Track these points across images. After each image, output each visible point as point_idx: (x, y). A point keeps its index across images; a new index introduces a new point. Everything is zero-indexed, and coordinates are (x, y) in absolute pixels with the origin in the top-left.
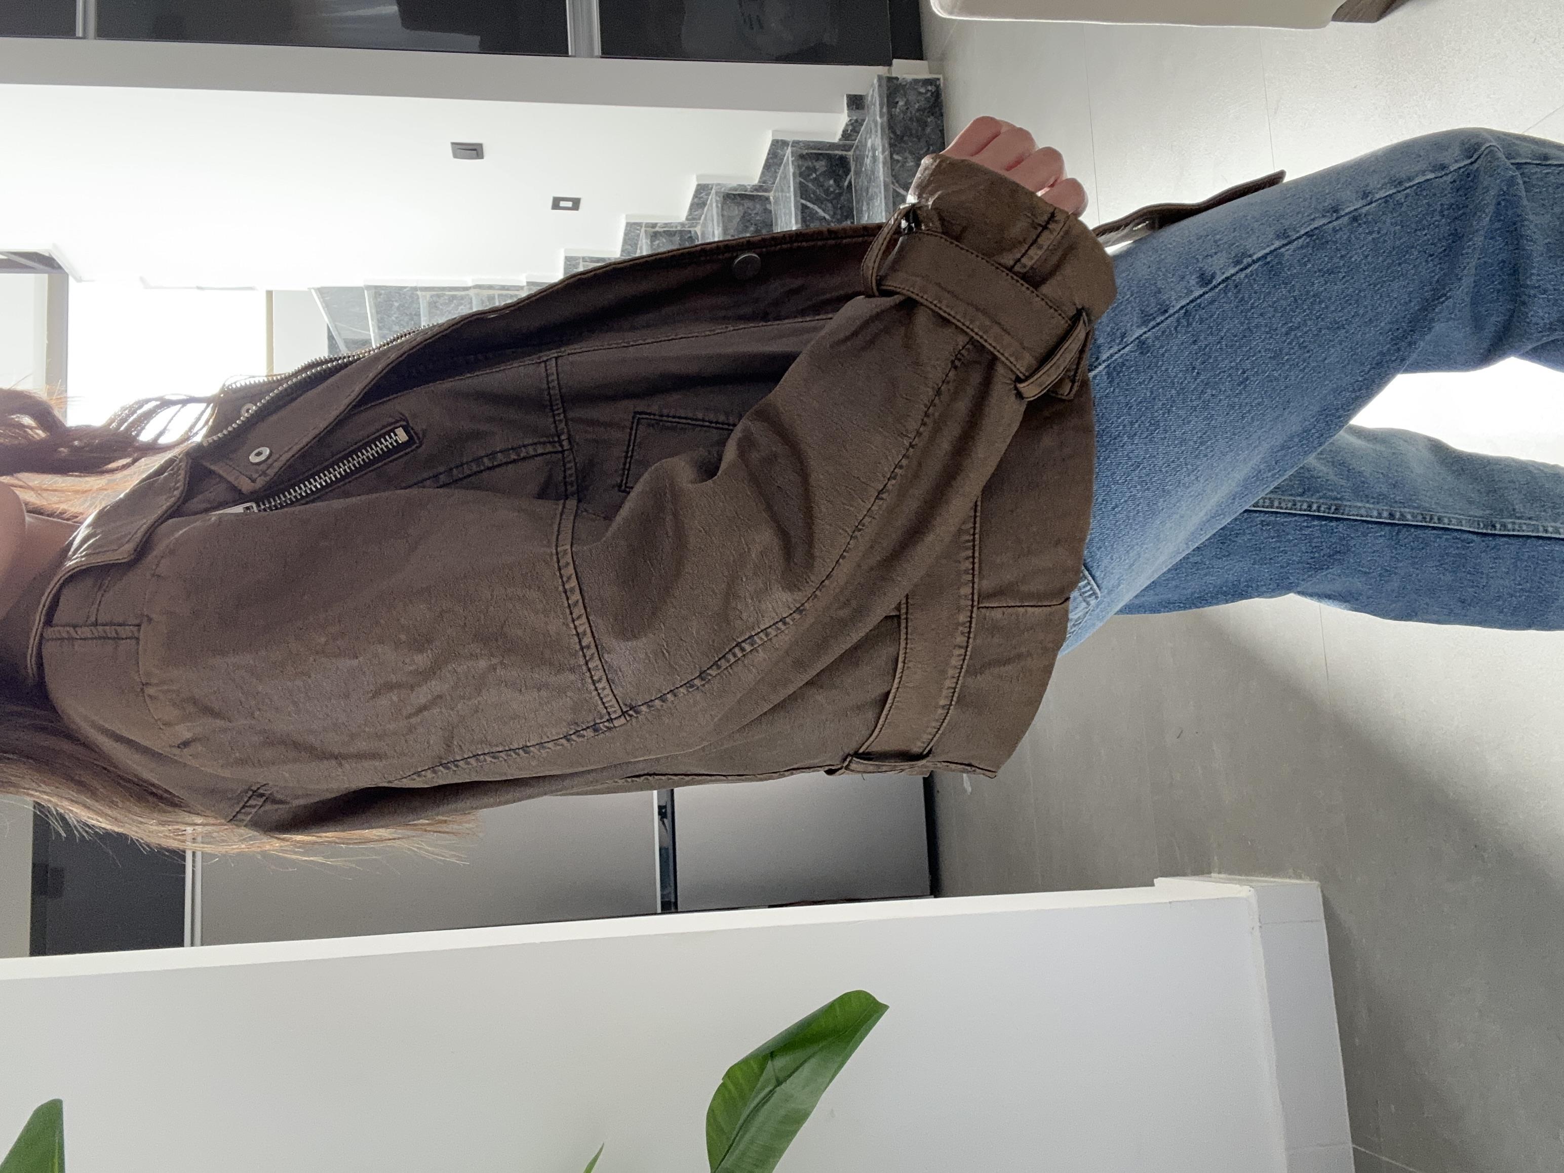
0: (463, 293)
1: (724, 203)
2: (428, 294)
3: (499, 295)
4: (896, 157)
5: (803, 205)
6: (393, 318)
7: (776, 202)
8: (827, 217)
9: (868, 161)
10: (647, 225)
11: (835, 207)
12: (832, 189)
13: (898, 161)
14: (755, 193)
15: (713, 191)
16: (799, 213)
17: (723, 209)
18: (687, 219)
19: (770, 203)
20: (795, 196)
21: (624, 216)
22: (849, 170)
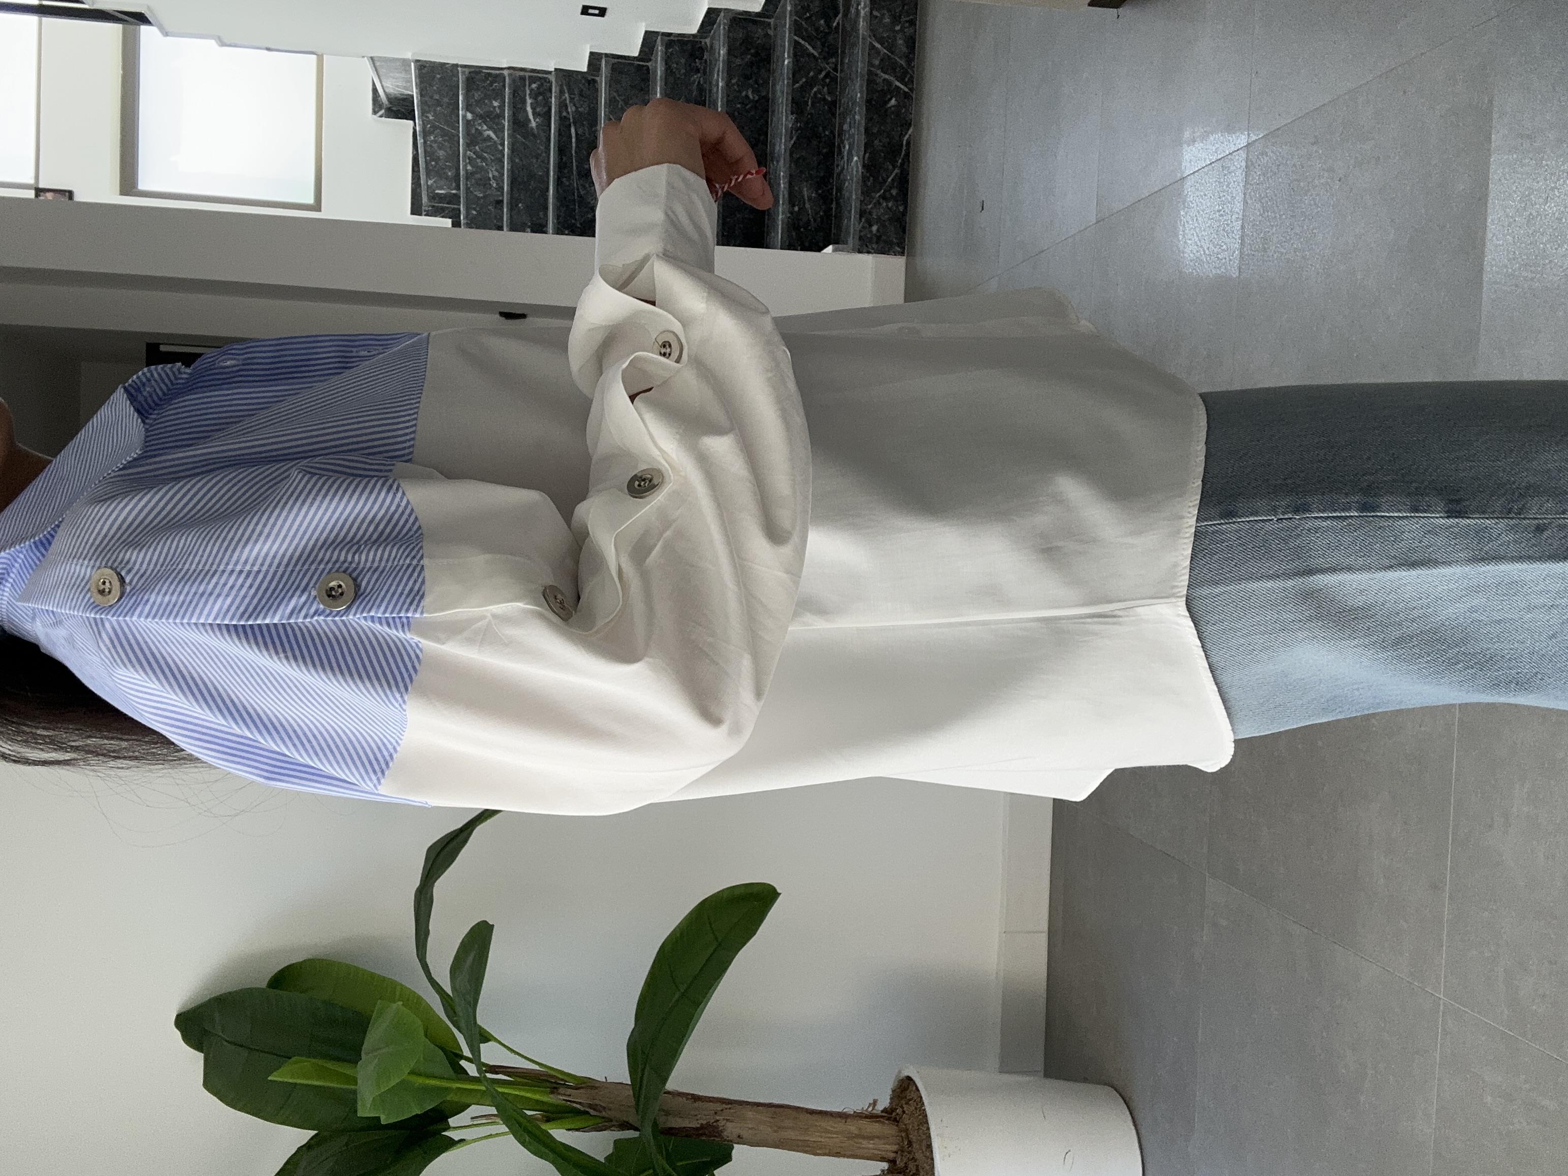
0: (498, 72)
1: (731, 26)
2: (467, 70)
3: (530, 77)
4: (875, 13)
5: (796, 41)
6: (435, 88)
7: (775, 29)
8: (816, 54)
9: (853, 10)
10: (664, 34)
11: (823, 45)
12: (822, 29)
13: (877, 17)
14: (759, 19)
15: (722, 14)
16: (792, 49)
17: (729, 31)
18: (698, 31)
19: (770, 29)
20: (790, 33)
21: (644, 24)
22: (838, 13)
